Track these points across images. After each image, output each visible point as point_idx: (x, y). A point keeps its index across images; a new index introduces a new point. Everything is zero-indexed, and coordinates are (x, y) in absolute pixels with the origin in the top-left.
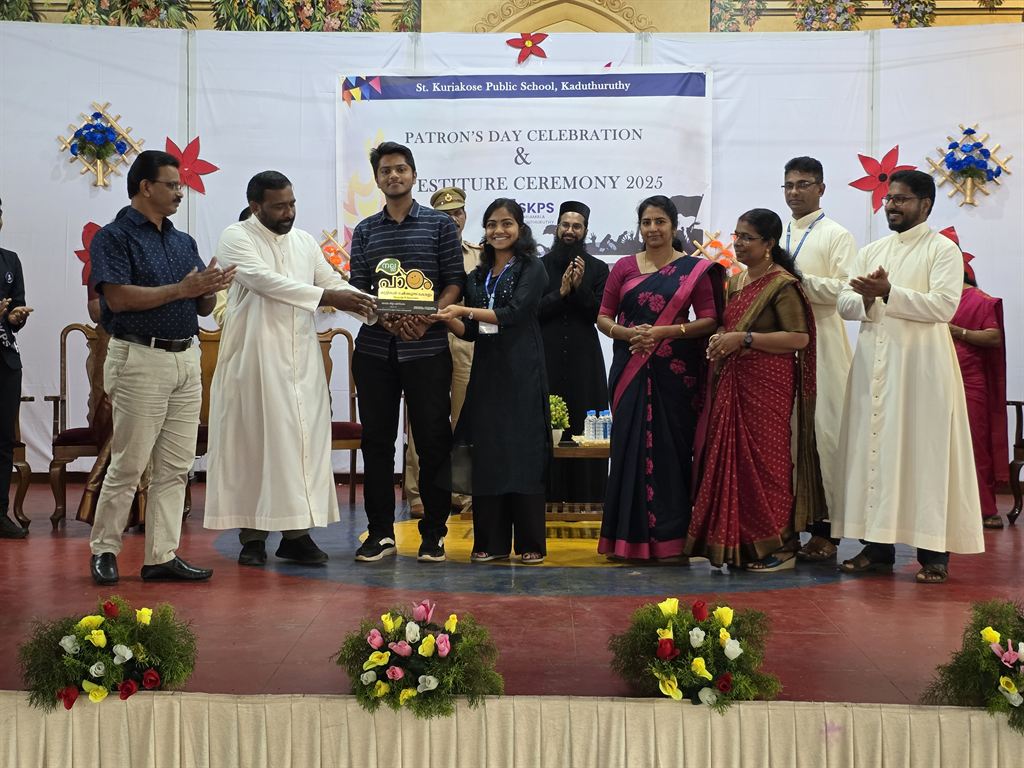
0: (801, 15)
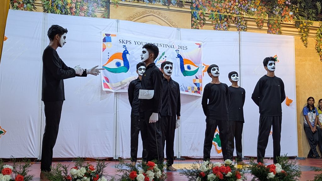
0: (214, 26)
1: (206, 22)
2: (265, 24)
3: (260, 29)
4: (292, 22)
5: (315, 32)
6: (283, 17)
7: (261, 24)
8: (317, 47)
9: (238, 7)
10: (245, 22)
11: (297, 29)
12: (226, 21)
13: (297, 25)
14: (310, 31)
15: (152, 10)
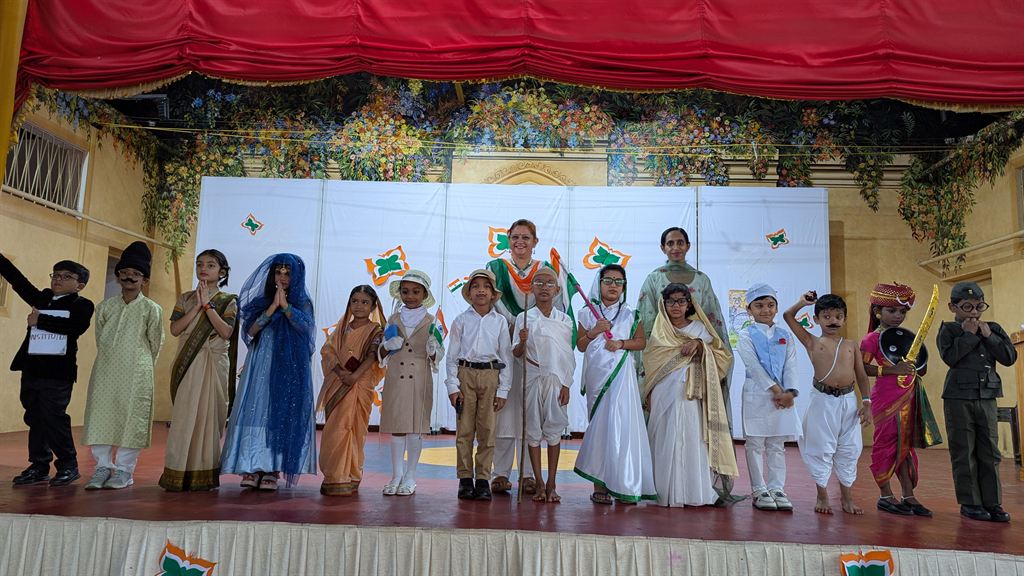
0: (656, 181)
1: (639, 175)
2: (774, 170)
3: (760, 179)
4: (838, 160)
5: (900, 176)
6: (814, 151)
7: (763, 170)
8: (904, 209)
9: (709, 140)
10: (724, 168)
11: (852, 172)
12: (682, 170)
13: (851, 164)
14: (885, 176)
15: (529, 162)
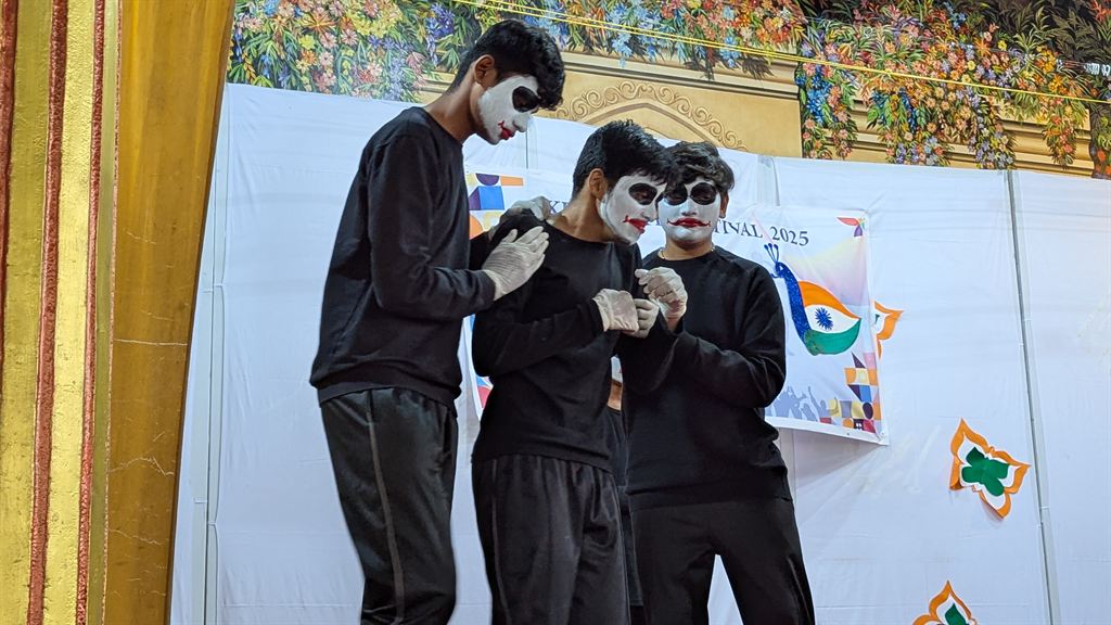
0: (891, 152)
1: (861, 137)
2: (1083, 150)
3: (1065, 167)
7: (1068, 149)
9: (976, 77)
10: (1005, 139)
12: (935, 134)
15: (647, 85)
